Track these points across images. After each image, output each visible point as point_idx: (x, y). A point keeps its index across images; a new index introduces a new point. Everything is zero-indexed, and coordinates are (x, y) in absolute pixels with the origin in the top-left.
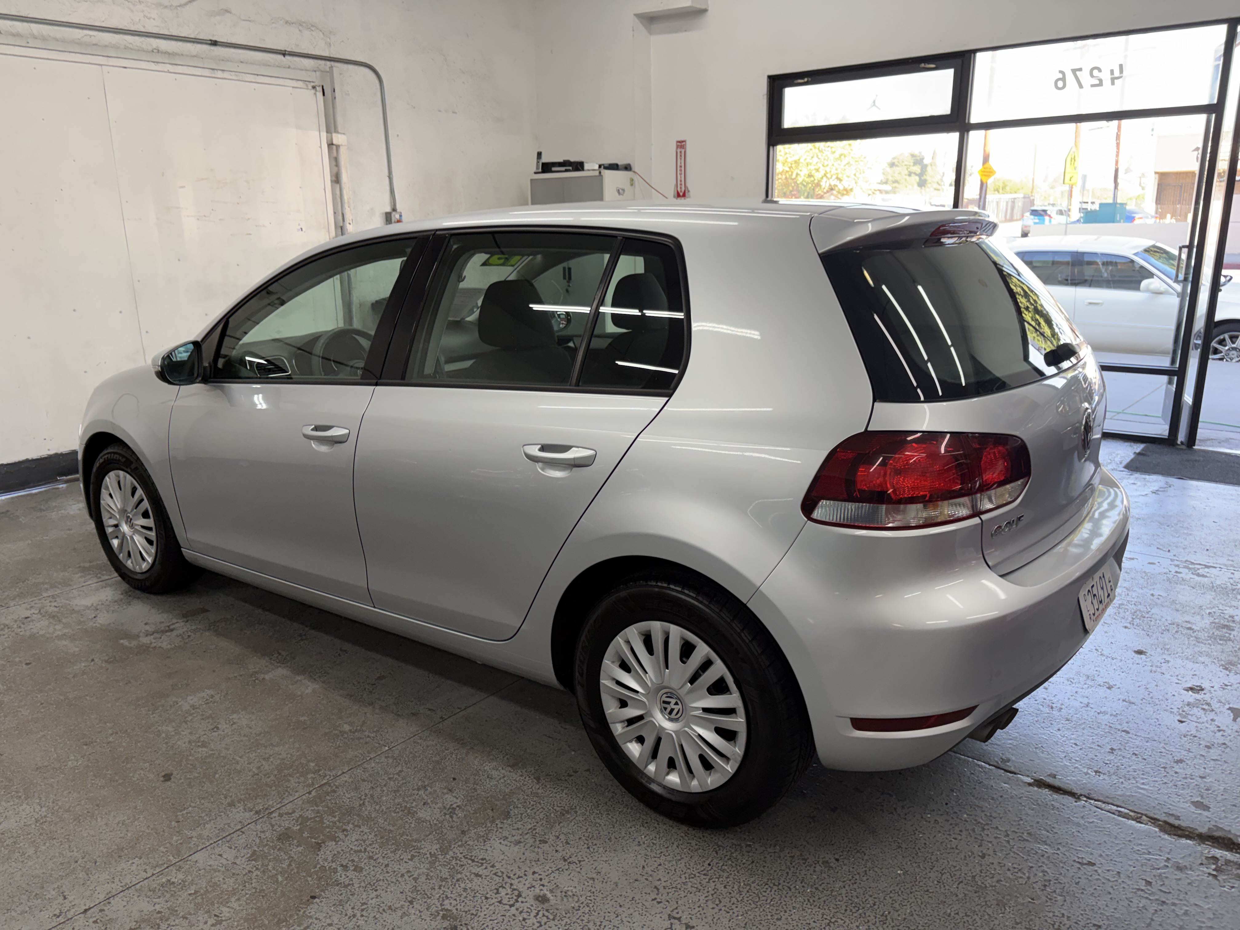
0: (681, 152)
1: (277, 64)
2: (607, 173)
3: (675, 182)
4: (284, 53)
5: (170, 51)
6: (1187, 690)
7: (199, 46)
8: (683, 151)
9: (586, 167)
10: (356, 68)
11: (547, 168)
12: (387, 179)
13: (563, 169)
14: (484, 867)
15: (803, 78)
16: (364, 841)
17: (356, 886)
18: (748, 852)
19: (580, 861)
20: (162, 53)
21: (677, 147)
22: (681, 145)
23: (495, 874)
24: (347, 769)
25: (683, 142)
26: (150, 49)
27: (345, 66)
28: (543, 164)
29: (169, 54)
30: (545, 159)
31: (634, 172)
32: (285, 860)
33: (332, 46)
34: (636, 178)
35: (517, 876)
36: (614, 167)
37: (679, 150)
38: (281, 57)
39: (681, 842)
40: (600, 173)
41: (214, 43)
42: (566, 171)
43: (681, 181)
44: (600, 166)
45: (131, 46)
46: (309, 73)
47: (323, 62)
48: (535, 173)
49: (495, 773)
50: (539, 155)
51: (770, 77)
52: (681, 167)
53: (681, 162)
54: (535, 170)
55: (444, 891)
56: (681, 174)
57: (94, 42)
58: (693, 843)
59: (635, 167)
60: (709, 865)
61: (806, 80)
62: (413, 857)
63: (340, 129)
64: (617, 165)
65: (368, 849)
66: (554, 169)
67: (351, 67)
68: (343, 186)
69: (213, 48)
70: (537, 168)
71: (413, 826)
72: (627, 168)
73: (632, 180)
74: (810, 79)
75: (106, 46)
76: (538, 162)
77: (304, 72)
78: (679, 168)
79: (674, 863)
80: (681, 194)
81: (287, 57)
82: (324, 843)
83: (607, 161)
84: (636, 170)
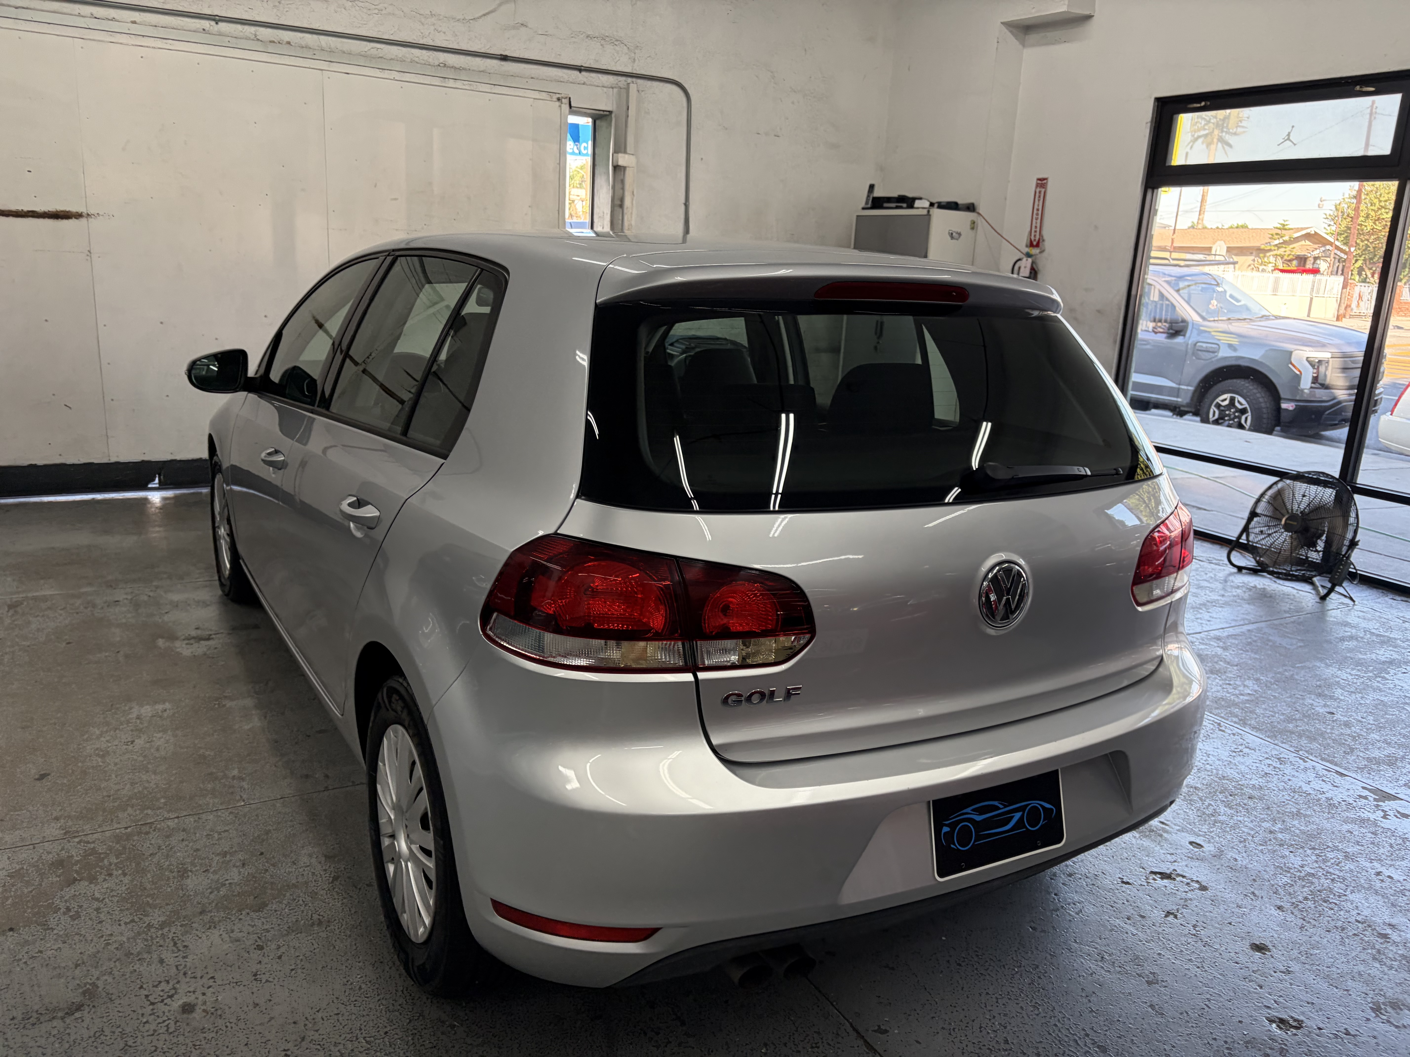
0: (1040, 192)
1: (571, 80)
2: (936, 212)
3: (1029, 229)
4: (580, 69)
5: (458, 66)
6: (1271, 1021)
7: (489, 61)
8: (1043, 190)
9: (917, 204)
10: (661, 85)
11: (877, 203)
12: (683, 207)
13: (893, 205)
14: (176, 955)
15: (1200, 103)
16: (112, 891)
17: (55, 932)
18: (443, 1033)
19: (267, 981)
20: (448, 67)
21: (1037, 185)
22: (1042, 183)
23: (177, 966)
24: (185, 813)
25: (1044, 179)
26: (437, 63)
27: (649, 83)
28: (874, 199)
29: (455, 68)
30: (878, 193)
31: (979, 214)
32: (33, 885)
33: (637, 61)
34: (980, 221)
35: (193, 975)
36: (953, 206)
37: (1038, 190)
38: (577, 73)
39: (388, 996)
40: (929, 211)
41: (504, 58)
42: (897, 207)
43: (1036, 227)
44: (932, 205)
45: (416, 59)
46: (605, 89)
47: (623, 79)
48: (863, 209)
49: (305, 860)
50: (872, 187)
51: (1158, 100)
52: (1038, 210)
53: (1039, 205)
54: (863, 205)
55: (115, 966)
56: (1037, 219)
57: (381, 55)
58: (401, 1001)
59: (981, 209)
60: (386, 1033)
61: (1203, 104)
62: (133, 921)
63: (630, 148)
64: (956, 204)
65: (107, 900)
66: (886, 205)
67: (656, 84)
68: (625, 211)
69: (503, 63)
70: (867, 203)
71: (169, 890)
72: (970, 208)
73: (973, 223)
74: (1209, 103)
75: (391, 59)
76: (868, 196)
77: (599, 88)
78: (1035, 212)
79: (354, 1017)
80: (1035, 243)
81: (584, 73)
82: (80, 880)
83: (945, 199)
84: (981, 212)
